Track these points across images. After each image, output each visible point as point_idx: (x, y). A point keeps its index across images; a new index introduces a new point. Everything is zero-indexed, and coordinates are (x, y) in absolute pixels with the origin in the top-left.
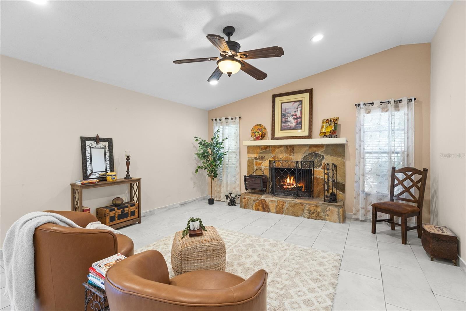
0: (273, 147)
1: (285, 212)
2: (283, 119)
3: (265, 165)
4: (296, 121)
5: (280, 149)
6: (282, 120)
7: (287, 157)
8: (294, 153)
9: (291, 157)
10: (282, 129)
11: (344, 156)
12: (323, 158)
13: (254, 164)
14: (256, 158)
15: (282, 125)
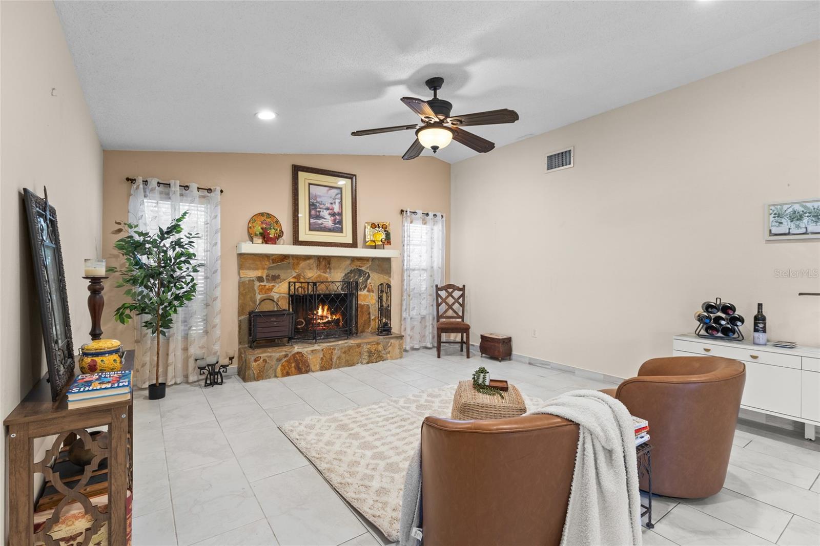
0: (296, 258)
1: (336, 364)
2: (313, 212)
3: (280, 290)
4: (332, 218)
5: (308, 261)
6: (311, 213)
7: (319, 276)
8: (330, 269)
9: (327, 275)
10: (312, 228)
11: (390, 273)
12: (369, 276)
13: (255, 290)
14: (260, 279)
15: (311, 222)
